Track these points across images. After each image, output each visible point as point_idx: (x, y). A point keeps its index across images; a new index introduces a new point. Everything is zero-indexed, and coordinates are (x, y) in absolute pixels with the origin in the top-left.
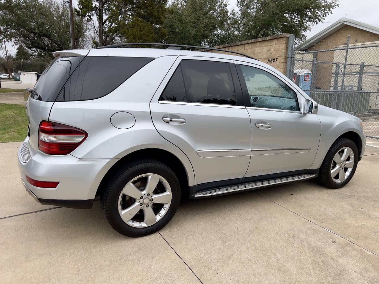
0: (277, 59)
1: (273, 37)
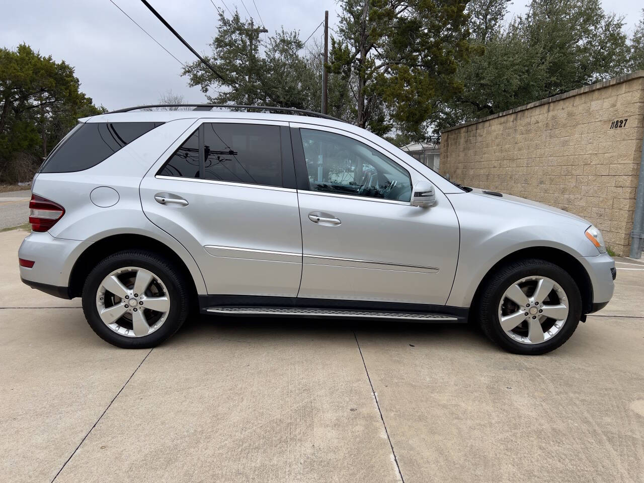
0: (626, 120)
1: (620, 79)
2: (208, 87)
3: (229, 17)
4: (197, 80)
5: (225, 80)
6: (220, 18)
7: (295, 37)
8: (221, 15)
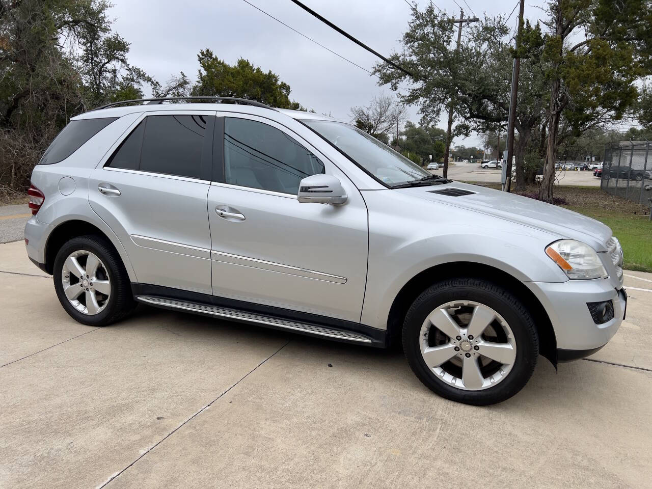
2: (397, 85)
3: (422, 9)
4: (386, 79)
5: (416, 77)
6: (412, 12)
7: (499, 22)
8: (414, 9)
